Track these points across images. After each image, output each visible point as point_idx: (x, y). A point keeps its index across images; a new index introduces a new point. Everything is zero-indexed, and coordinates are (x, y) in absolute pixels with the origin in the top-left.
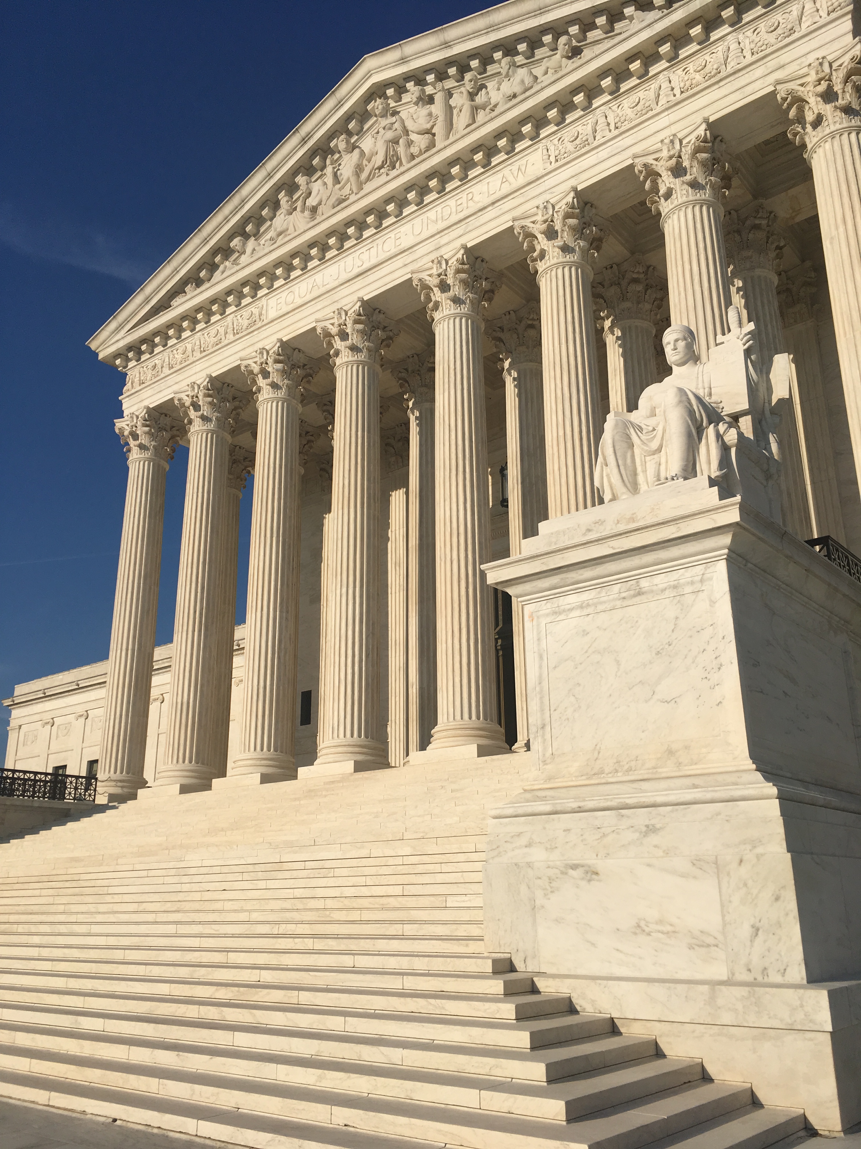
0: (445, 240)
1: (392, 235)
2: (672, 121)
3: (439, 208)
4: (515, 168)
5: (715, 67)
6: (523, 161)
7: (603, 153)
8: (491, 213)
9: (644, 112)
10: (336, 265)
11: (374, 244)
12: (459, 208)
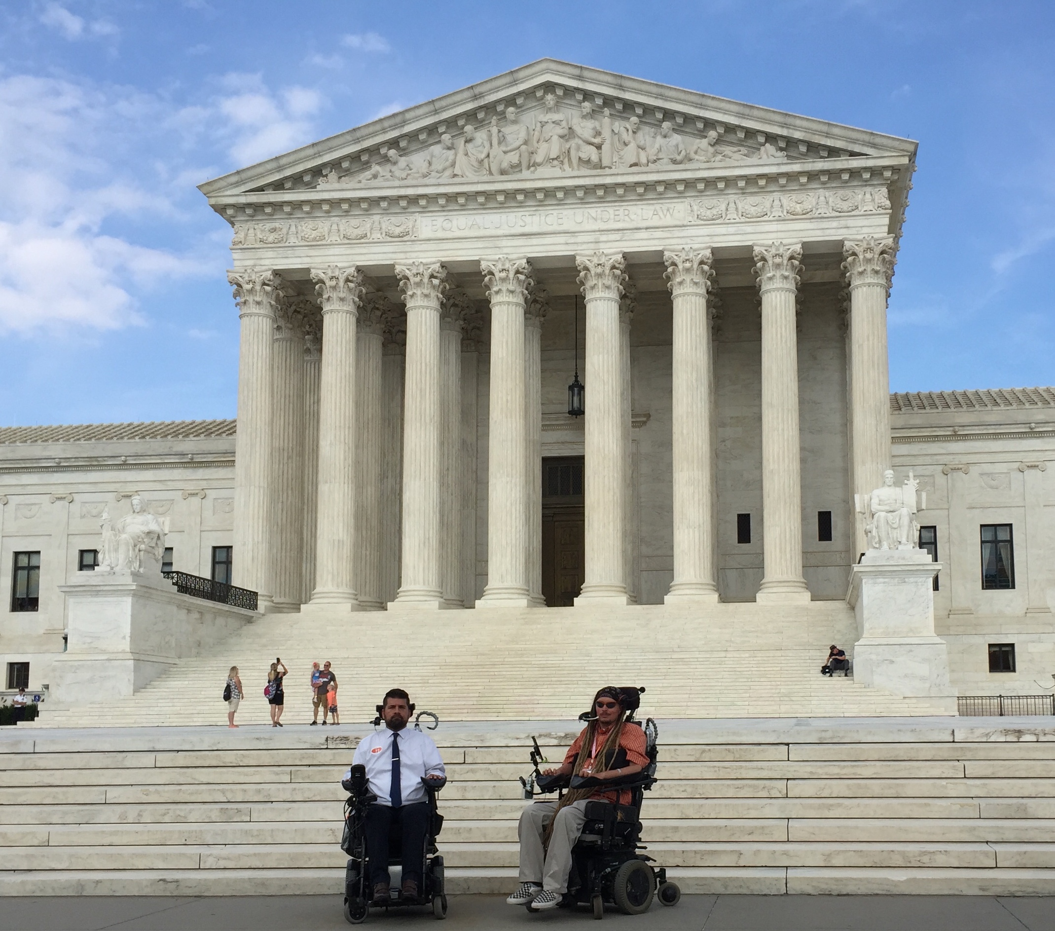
0: (603, 238)
1: (555, 212)
2: (779, 229)
3: (599, 210)
4: (665, 207)
5: (810, 207)
6: (672, 206)
7: (732, 229)
8: (643, 234)
9: (762, 214)
10: (499, 215)
11: (537, 213)
12: (617, 218)
